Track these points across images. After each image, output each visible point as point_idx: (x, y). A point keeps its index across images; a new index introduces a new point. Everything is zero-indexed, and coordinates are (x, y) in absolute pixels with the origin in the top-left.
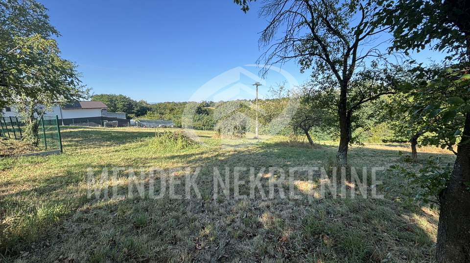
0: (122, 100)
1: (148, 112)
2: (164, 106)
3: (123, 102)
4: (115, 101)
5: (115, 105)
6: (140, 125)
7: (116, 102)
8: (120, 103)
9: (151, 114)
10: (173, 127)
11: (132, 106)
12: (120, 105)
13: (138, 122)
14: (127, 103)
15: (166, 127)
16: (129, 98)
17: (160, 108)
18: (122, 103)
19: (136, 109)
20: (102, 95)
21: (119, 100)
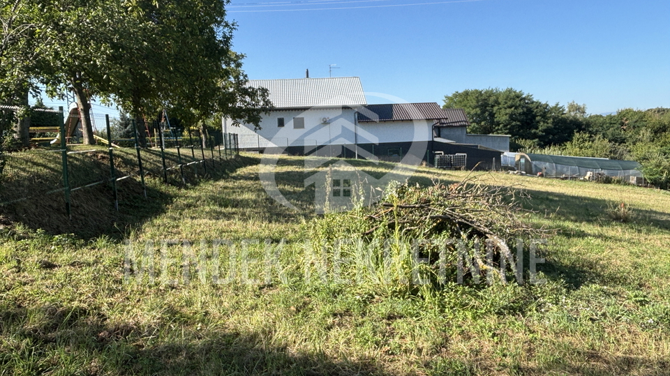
0: (509, 103)
1: (577, 135)
2: (636, 118)
3: (510, 107)
4: (493, 106)
5: (492, 115)
6: (530, 171)
7: (495, 108)
8: (503, 111)
9: (584, 141)
10: (633, 180)
11: (534, 116)
12: (502, 116)
13: (527, 160)
14: (520, 110)
15: (608, 181)
16: (529, 98)
17: (622, 124)
18: (508, 111)
19: (542, 126)
20: (467, 94)
21: (502, 103)
